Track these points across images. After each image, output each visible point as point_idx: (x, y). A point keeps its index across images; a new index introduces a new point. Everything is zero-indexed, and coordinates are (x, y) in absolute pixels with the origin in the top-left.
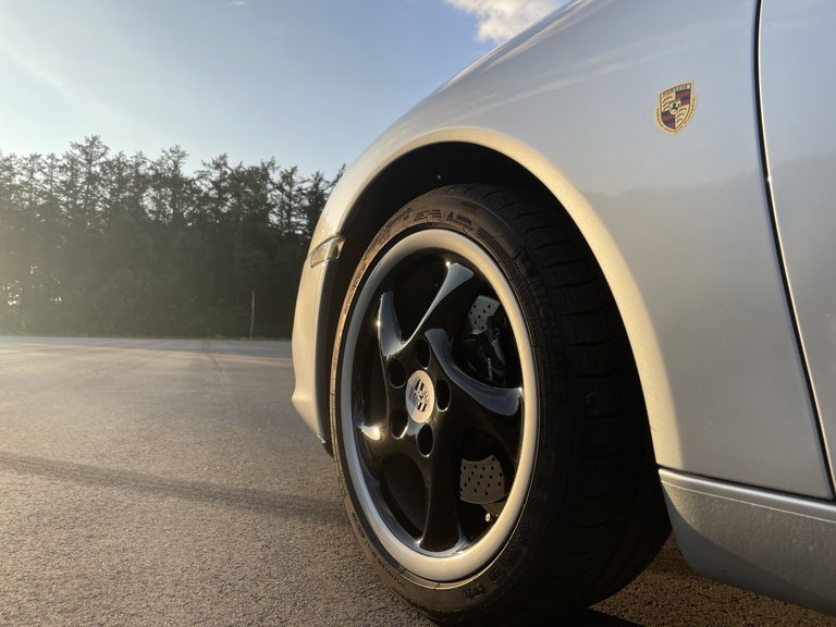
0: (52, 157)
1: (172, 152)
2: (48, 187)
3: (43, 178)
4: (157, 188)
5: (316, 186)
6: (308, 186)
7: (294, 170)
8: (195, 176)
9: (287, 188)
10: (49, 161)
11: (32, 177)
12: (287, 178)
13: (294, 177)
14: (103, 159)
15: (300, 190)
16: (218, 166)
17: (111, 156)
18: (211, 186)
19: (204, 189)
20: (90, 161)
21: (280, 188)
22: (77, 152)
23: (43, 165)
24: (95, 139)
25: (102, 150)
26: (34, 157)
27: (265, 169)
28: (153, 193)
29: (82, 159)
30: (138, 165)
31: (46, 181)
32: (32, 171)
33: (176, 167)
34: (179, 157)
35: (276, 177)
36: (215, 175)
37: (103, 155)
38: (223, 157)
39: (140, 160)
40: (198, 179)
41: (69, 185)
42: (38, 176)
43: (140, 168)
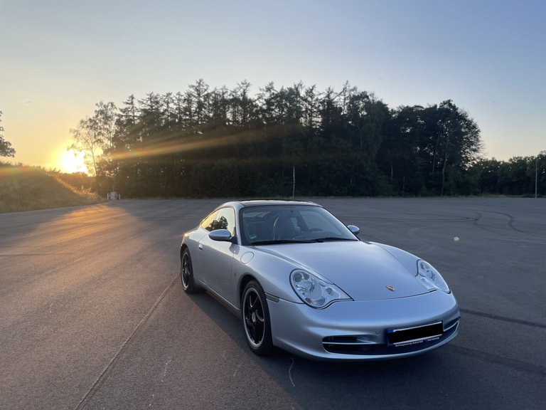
0: (179, 94)
1: (243, 84)
2: (177, 111)
3: (175, 107)
4: (234, 107)
5: (328, 96)
6: (322, 97)
7: (313, 87)
8: (256, 98)
9: (309, 99)
10: (177, 97)
11: (168, 107)
12: (310, 92)
13: (314, 92)
14: (206, 93)
15: (317, 100)
16: (268, 90)
17: (210, 91)
18: (265, 102)
19: (260, 105)
20: (199, 94)
21: (306, 100)
22: (192, 90)
23: (174, 98)
24: (201, 81)
25: (205, 87)
26: (169, 94)
27: (297, 89)
28: (231, 110)
29: (195, 94)
30: (223, 94)
31: (176, 109)
32: (168, 103)
33: (244, 93)
34: (247, 86)
35: (302, 93)
36: (267, 96)
37: (205, 90)
38: (271, 84)
39: (225, 91)
40: (258, 99)
41: (187, 109)
42: (171, 105)
43: (225, 95)
